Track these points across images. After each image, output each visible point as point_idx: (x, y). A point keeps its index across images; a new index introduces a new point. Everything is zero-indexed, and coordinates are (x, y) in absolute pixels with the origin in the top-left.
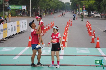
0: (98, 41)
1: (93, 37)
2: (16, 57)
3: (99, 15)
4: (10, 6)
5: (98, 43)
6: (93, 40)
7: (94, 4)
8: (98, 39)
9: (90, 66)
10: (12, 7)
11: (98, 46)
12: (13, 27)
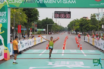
0: (81, 46)
1: (79, 44)
2: (40, 55)
3: (81, 34)
4: (37, 29)
5: (81, 47)
6: (78, 46)
7: (79, 28)
8: (81, 45)
9: (77, 59)
10: (38, 30)
11: (81, 49)
12: (39, 39)
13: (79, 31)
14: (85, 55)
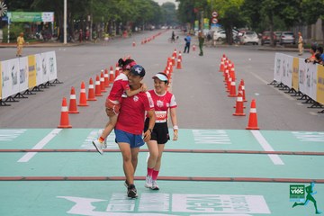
0: (253, 111)
1: (240, 99)
2: (27, 157)
3: (255, 38)
4: (9, 15)
5: (253, 116)
6: (239, 108)
7: (242, 9)
8: (253, 105)
9: (232, 180)
10: (13, 17)
11: (253, 124)
12: (17, 70)
13: (240, 25)
14: (276, 159)
